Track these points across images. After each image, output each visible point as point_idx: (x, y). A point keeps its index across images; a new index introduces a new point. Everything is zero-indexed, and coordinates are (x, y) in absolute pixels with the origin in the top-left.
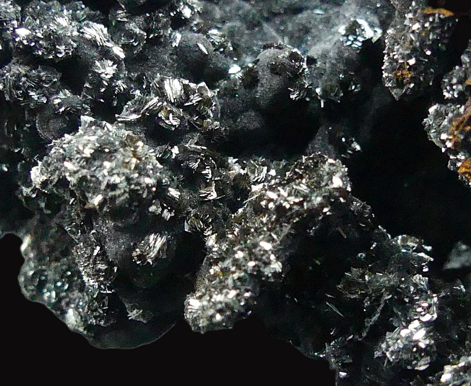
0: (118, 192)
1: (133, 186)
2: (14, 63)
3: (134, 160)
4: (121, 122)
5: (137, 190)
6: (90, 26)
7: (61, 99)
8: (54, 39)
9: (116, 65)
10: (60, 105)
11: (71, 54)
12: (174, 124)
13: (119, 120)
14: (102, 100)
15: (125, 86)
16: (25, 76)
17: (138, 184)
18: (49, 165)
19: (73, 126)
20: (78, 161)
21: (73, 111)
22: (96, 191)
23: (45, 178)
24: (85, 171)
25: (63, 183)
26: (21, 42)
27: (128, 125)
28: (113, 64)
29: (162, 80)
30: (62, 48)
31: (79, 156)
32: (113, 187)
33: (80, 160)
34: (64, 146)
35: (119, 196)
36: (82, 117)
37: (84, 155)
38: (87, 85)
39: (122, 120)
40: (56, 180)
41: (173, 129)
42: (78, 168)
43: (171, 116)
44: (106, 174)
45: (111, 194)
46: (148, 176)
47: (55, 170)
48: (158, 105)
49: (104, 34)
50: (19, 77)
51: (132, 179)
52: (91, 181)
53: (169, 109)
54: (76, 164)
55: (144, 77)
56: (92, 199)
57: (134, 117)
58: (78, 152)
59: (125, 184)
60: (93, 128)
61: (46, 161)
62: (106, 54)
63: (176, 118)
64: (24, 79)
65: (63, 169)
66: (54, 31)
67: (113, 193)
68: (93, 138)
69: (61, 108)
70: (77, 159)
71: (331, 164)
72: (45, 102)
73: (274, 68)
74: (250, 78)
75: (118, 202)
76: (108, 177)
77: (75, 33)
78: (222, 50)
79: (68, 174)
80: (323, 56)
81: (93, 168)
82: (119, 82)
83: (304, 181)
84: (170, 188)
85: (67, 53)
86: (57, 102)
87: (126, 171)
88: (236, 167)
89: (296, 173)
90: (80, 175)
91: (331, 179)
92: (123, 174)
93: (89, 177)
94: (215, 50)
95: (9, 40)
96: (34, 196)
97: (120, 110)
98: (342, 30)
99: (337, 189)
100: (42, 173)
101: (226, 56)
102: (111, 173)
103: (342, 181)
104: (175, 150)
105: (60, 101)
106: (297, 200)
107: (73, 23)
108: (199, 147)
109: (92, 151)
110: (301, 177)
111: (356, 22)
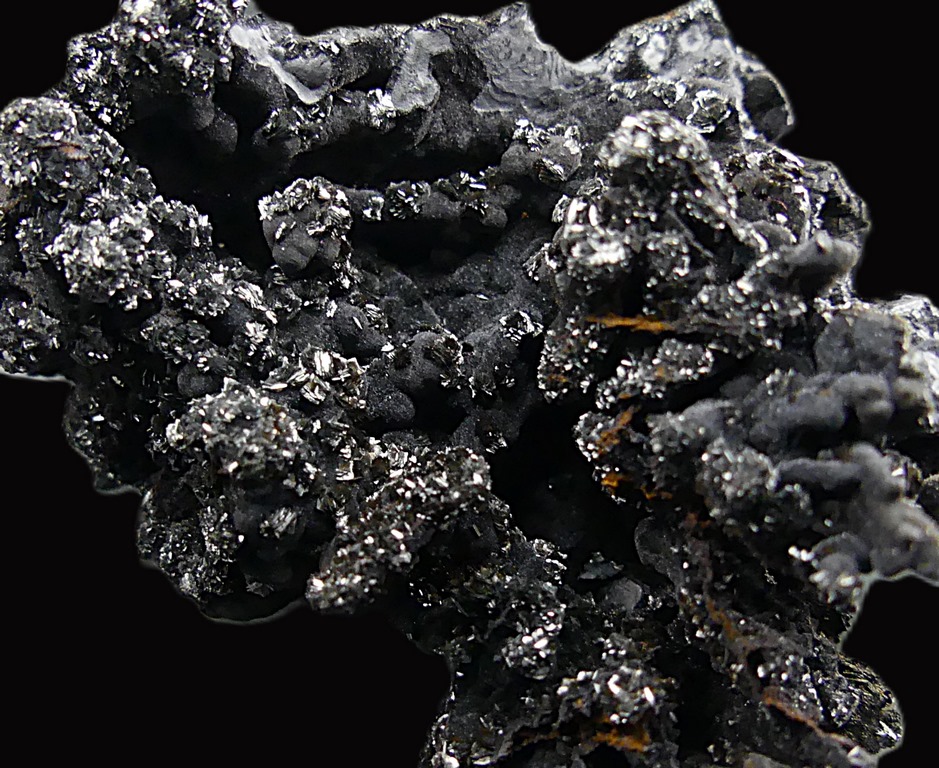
0: (254, 462)
2: (163, 315)
3: (275, 432)
4: (266, 389)
5: (274, 462)
6: (245, 286)
7: (206, 358)
8: (207, 294)
9: (267, 330)
10: (205, 364)
11: (222, 313)
12: (319, 399)
13: (263, 387)
14: (248, 364)
15: (274, 353)
16: (173, 329)
17: (276, 456)
18: (186, 424)
20: (218, 425)
21: (217, 372)
22: (231, 458)
23: (181, 438)
24: (223, 436)
25: (200, 443)
26: (173, 294)
27: (271, 393)
28: (265, 329)
29: (313, 351)
30: (214, 306)
31: (219, 420)
32: (251, 455)
33: (220, 425)
34: (204, 407)
35: (255, 466)
36: (225, 379)
37: (224, 420)
38: (235, 346)
40: (192, 441)
41: (318, 403)
42: (217, 432)
43: (317, 388)
44: (245, 442)
45: (247, 462)
46: (287, 449)
47: (192, 431)
49: (259, 297)
50: (166, 330)
51: (270, 450)
52: (229, 448)
53: (316, 382)
54: (216, 428)
55: (294, 346)
56: (227, 465)
57: (280, 386)
58: (219, 416)
59: (262, 454)
60: (237, 392)
61: (184, 420)
62: (259, 317)
63: (322, 393)
64: (171, 333)
65: (201, 431)
66: (209, 287)
67: (249, 462)
68: (236, 404)
69: (206, 367)
70: (217, 423)
71: (474, 460)
72: (190, 358)
73: (428, 353)
74: (403, 359)
75: (253, 471)
76: (247, 446)
77: (230, 292)
78: (377, 326)
79: (205, 437)
80: (481, 344)
81: (232, 435)
82: (268, 348)
83: (444, 474)
84: (307, 464)
85: (218, 312)
86: (202, 360)
87: (266, 441)
88: (377, 449)
89: (437, 464)
90: (217, 439)
91: (472, 476)
92: (262, 444)
93: (227, 442)
94: (370, 326)
95: (160, 291)
96: (164, 452)
97: (265, 376)
98: (503, 321)
99: (476, 486)
100: (178, 431)
101: (381, 333)
102: (249, 441)
103: (483, 478)
104: (317, 425)
105: (205, 360)
106: (435, 493)
107: (229, 281)
108: (342, 425)
109: (233, 417)
110: (442, 469)
111: (519, 314)
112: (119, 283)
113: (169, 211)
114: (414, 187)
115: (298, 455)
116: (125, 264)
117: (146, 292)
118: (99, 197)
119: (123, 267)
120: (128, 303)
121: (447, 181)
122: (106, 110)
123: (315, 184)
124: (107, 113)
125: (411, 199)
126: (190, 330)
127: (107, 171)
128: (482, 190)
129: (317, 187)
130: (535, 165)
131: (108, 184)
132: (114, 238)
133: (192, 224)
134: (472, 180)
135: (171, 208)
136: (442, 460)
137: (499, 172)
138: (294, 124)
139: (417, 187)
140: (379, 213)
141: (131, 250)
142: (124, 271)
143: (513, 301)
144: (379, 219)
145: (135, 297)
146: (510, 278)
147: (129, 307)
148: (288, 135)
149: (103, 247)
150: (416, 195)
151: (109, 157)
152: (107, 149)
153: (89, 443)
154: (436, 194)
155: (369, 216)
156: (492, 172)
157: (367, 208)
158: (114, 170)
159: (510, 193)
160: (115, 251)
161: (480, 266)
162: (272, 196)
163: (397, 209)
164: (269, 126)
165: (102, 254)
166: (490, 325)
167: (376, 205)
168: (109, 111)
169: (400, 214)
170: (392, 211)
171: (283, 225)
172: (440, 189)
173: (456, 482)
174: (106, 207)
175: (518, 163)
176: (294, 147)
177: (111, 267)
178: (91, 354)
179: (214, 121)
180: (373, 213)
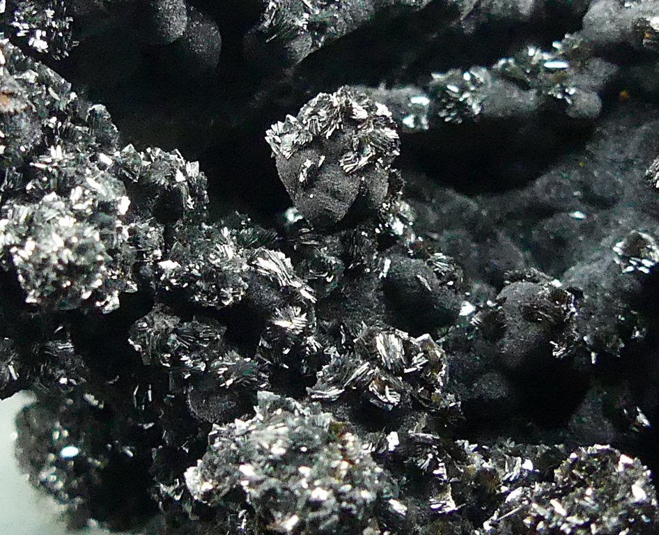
0: (322, 513)
1: (344, 504)
2: (157, 313)
3: (345, 465)
4: (316, 400)
5: (351, 509)
6: (267, 256)
7: (227, 366)
8: (216, 277)
9: (305, 314)
10: (227, 376)
11: (240, 299)
12: (392, 402)
13: (313, 397)
14: (285, 366)
15: (319, 345)
16: (175, 331)
17: (351, 500)
18: (215, 467)
19: (245, 406)
20: (262, 464)
21: (246, 383)
22: (288, 510)
23: (210, 487)
24: (273, 481)
25: (237, 494)
26: (167, 282)
27: (327, 404)
28: (302, 313)
29: (371, 335)
30: (228, 291)
31: (261, 457)
32: (316, 505)
33: (266, 464)
34: (237, 439)
35: (325, 519)
36: (259, 392)
37: (271, 457)
38: (263, 343)
39: (317, 397)
40: (227, 490)
41: (390, 407)
42: (263, 477)
43: (387, 388)
44: (305, 486)
45: (311, 515)
46: (365, 488)
47: (224, 476)
48: (368, 374)
49: (287, 269)
50: (165, 334)
51: (344, 494)
52: (282, 496)
53: (383, 379)
54: (260, 470)
55: (342, 327)
56: (282, 520)
57: (334, 392)
58: (261, 451)
59: (333, 500)
60: (279, 411)
61: (211, 462)
62: (290, 297)
63: (395, 393)
64: (173, 337)
65: (236, 474)
66: (217, 266)
67: (315, 514)
68: (283, 430)
69: (229, 379)
70: (259, 462)
71: (627, 466)
72: (203, 369)
73: (529, 314)
74: (493, 326)
75: (321, 527)
76: (309, 492)
77: (245, 267)
78: (451, 283)
79: (244, 483)
80: (592, 286)
81: (284, 477)
82: (311, 340)
83: (589, 491)
84: (391, 501)
85: (234, 299)
86: (222, 370)
87: (335, 481)
88: (477, 458)
89: (574, 477)
90: (265, 487)
91: (630, 490)
92: (331, 487)
93: (279, 490)
94: (441, 285)
95: (149, 279)
96: (178, 498)
97: (312, 381)
98: (618, 248)
99: (638, 504)
100: (204, 478)
101: (456, 293)
102: (311, 485)
103: (647, 492)
104: (393, 440)
105: (226, 369)
106: (581, 522)
107: (241, 252)
108: (429, 436)
109: (283, 451)
110: (583, 484)
111: (640, 237)
112: (95, 279)
113: (146, 163)
114: (467, 77)
115: (379, 493)
116: (101, 254)
117: (129, 282)
118: (49, 160)
119: (100, 258)
120: (107, 303)
121: (511, 61)
122: (39, 33)
123: (344, 98)
124: (42, 38)
125: (466, 95)
126: (198, 329)
127: (54, 119)
128: (563, 69)
129: (347, 102)
130: (635, 27)
131: (57, 138)
132: (79, 216)
133: (180, 177)
134: (546, 56)
135: (149, 159)
136: (581, 471)
137: (582, 43)
138: (300, 17)
139: (472, 76)
140: (424, 121)
141: (106, 231)
142: (100, 263)
143: (625, 218)
144: (426, 128)
145: (116, 293)
146: (615, 184)
147: (109, 308)
148: (294, 33)
149: (67, 234)
150: (472, 88)
151: (54, 101)
152: (50, 89)
153: (60, 485)
154: (499, 84)
155: (412, 126)
156: (573, 42)
157: (407, 115)
158: (61, 117)
159: (601, 70)
160: (84, 237)
161: (569, 173)
162: (283, 121)
163: (450, 111)
164: (266, 24)
165: (68, 244)
166: (598, 254)
167: (418, 110)
168: (44, 34)
169: (455, 117)
170: (442, 114)
171: (308, 164)
172: (504, 76)
173: (608, 501)
174: (60, 173)
175: (609, 27)
176: (303, 47)
177: (82, 260)
178: (63, 381)
179: (188, 26)
180: (417, 121)
